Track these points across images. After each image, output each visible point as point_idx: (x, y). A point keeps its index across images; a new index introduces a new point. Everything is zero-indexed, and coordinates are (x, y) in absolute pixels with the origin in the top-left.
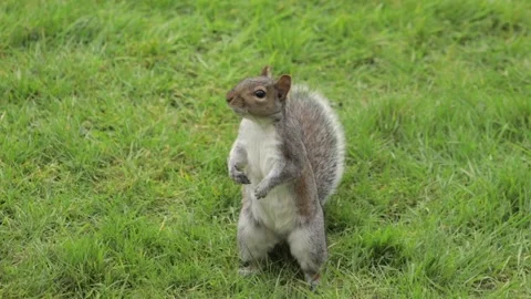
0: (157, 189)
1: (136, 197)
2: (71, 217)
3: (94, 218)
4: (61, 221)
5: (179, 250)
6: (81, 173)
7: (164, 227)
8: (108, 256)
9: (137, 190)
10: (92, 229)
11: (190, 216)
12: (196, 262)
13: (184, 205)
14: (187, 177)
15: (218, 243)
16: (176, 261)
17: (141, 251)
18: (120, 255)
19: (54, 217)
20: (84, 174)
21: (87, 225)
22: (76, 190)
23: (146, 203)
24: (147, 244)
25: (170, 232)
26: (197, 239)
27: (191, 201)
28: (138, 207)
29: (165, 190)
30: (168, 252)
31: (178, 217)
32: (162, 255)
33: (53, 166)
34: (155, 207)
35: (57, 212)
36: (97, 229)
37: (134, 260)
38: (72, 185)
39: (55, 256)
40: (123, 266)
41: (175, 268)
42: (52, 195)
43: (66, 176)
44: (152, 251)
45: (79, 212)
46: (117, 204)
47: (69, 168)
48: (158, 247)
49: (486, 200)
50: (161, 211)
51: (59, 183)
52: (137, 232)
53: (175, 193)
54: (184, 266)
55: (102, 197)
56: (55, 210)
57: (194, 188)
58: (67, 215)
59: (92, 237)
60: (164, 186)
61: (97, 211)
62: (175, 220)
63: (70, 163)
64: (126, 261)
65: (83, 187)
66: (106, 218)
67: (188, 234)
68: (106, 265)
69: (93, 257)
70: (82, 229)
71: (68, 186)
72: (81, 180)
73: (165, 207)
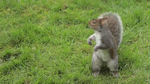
0: (38, 16)
1: (32, 18)
2: (14, 24)
3: (21, 24)
4: (11, 25)
5: (45, 33)
6: (17, 12)
7: (40, 27)
8: (25, 35)
9: (33, 16)
10: (20, 27)
11: (48, 24)
12: (49, 36)
13: (46, 20)
14: (47, 13)
15: (55, 31)
16: (44, 36)
17: (34, 33)
18: (28, 34)
19: (9, 24)
20: (18, 12)
21: (19, 26)
22: (15, 16)
23: (35, 20)
24: (36, 31)
25: (42, 28)
26: (49, 30)
27: (48, 19)
28: (33, 21)
29: (41, 16)
30: (41, 34)
31: (44, 24)
32: (40, 35)
33: (9, 9)
34: (38, 21)
35: (10, 22)
36: (21, 27)
37: (32, 36)
38: (14, 15)
39: (10, 35)
40: (29, 38)
41: (44, 38)
42: (9, 18)
43: (13, 12)
44: (37, 33)
45: (16, 22)
46: (27, 20)
47: (13, 10)
48: (39, 32)
49: (131, 19)
50: (39, 22)
51: (10, 14)
52: (33, 28)
53: (44, 17)
54: (46, 37)
55: (23, 18)
56: (9, 22)
57: (49, 16)
58: (13, 23)
59: (20, 29)
60: (40, 15)
61: (21, 22)
62: (43, 25)
63: (14, 9)
64: (30, 36)
65: (18, 15)
66: (24, 24)
67: (47, 29)
68: (24, 37)
69: (20, 35)
70: (17, 27)
71: (13, 15)
72: (17, 13)
73: (41, 21)
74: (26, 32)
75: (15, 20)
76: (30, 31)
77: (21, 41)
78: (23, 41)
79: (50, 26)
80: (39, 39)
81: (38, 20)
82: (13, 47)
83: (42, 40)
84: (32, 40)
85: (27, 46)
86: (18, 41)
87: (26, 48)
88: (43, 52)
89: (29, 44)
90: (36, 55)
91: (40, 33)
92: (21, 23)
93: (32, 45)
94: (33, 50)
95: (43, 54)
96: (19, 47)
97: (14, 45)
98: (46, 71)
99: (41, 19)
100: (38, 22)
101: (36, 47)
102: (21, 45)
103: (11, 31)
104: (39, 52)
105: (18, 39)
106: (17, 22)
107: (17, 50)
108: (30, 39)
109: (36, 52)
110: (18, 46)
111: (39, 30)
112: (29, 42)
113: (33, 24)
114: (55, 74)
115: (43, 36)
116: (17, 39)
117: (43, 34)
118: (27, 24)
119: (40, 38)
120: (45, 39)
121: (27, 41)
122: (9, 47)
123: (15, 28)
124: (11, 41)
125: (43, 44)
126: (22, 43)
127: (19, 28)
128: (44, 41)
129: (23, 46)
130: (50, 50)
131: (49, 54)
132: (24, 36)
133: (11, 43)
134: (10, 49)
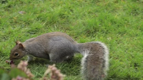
74: (101, 21)
75: (91, 9)
76: (106, 21)
77: (96, 30)
78: (98, 31)
79: (126, 16)
80: (115, 30)
81: (114, 10)
82: (88, 36)
83: (118, 31)
84: (108, 31)
85: (102, 36)
86: (93, 30)
87: (101, 38)
88: (119, 43)
89: (104, 34)
90: (111, 46)
91: (116, 24)
92: (96, 12)
93: (108, 36)
94: (108, 41)
95: (119, 45)
96: (94, 37)
97: (89, 35)
98: (121, 63)
99: (118, 9)
100: (114, 11)
101: (111, 37)
102: (96, 35)
103: (87, 20)
104: (115, 43)
105: (94, 29)
106: (93, 11)
107: (92, 40)
108: (105, 29)
109: (112, 42)
110: (93, 35)
111: (115, 20)
112: (104, 32)
113: (109, 13)
114: (131, 66)
115: (118, 26)
116: (92, 29)
117: (119, 24)
118: (103, 14)
119: (115, 28)
120: (120, 29)
121: (102, 31)
122: (84, 37)
123: (90, 17)
124: (86, 30)
125: (119, 34)
126: (97, 32)
127: (94, 17)
128: (119, 31)
129: (98, 36)
130: (126, 41)
131: (125, 45)
132: (100, 25)
133: (85, 32)
134: (85, 38)
